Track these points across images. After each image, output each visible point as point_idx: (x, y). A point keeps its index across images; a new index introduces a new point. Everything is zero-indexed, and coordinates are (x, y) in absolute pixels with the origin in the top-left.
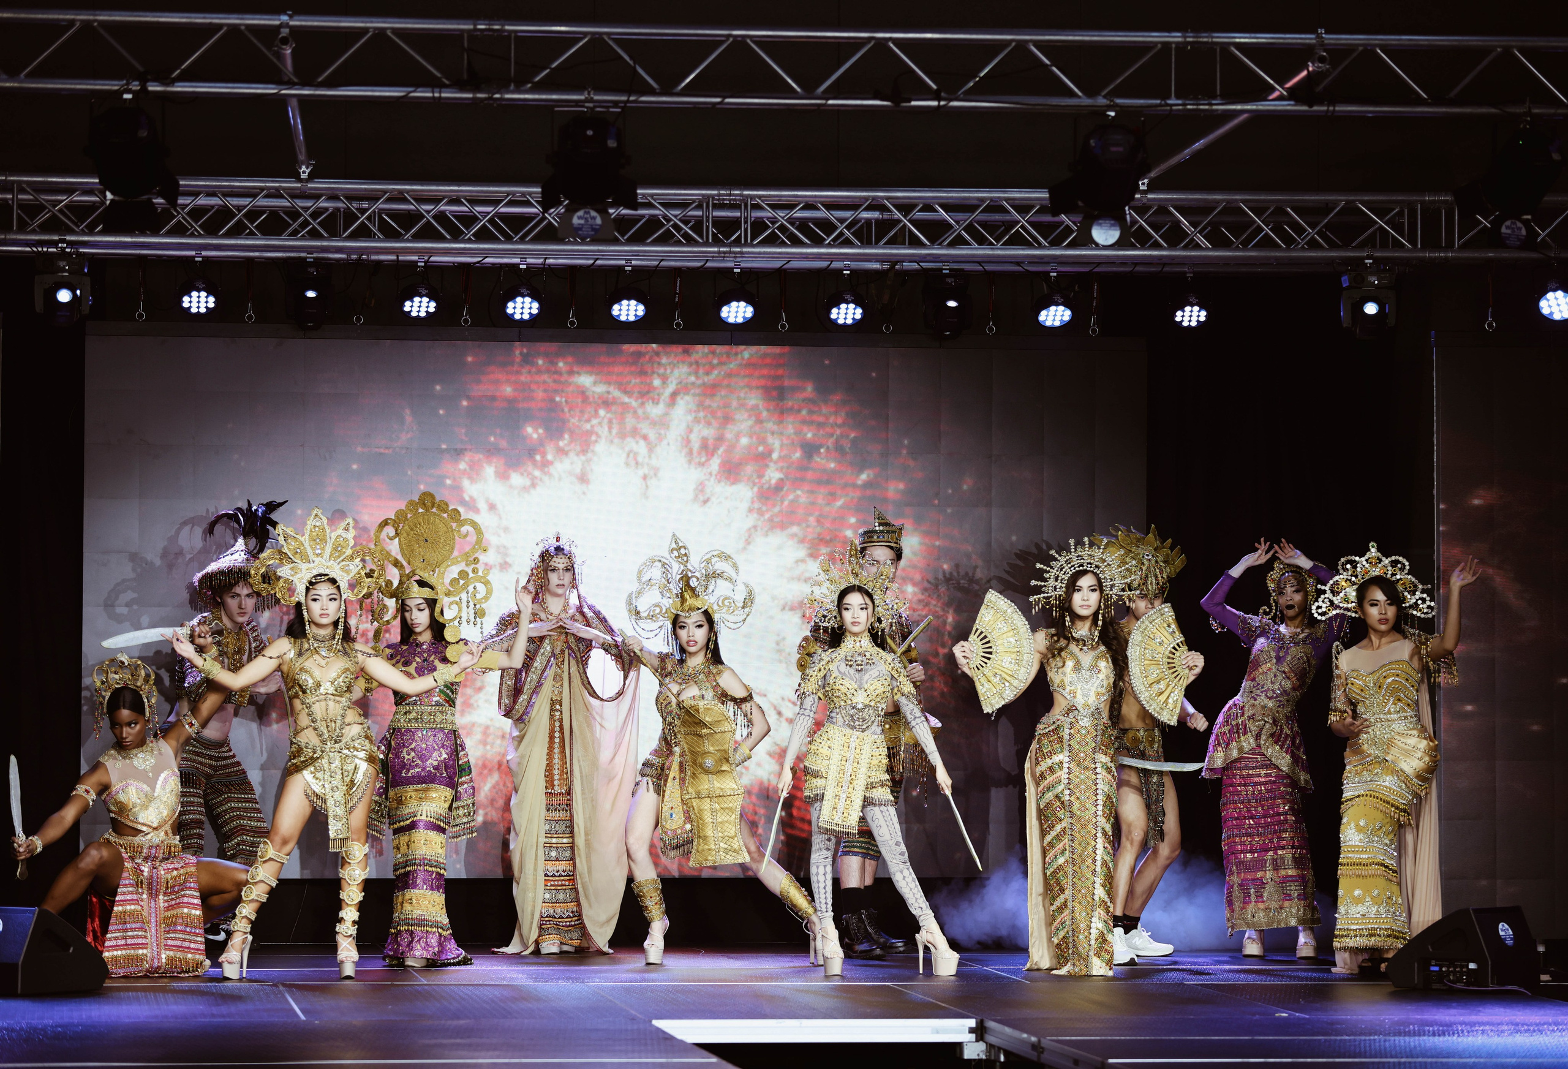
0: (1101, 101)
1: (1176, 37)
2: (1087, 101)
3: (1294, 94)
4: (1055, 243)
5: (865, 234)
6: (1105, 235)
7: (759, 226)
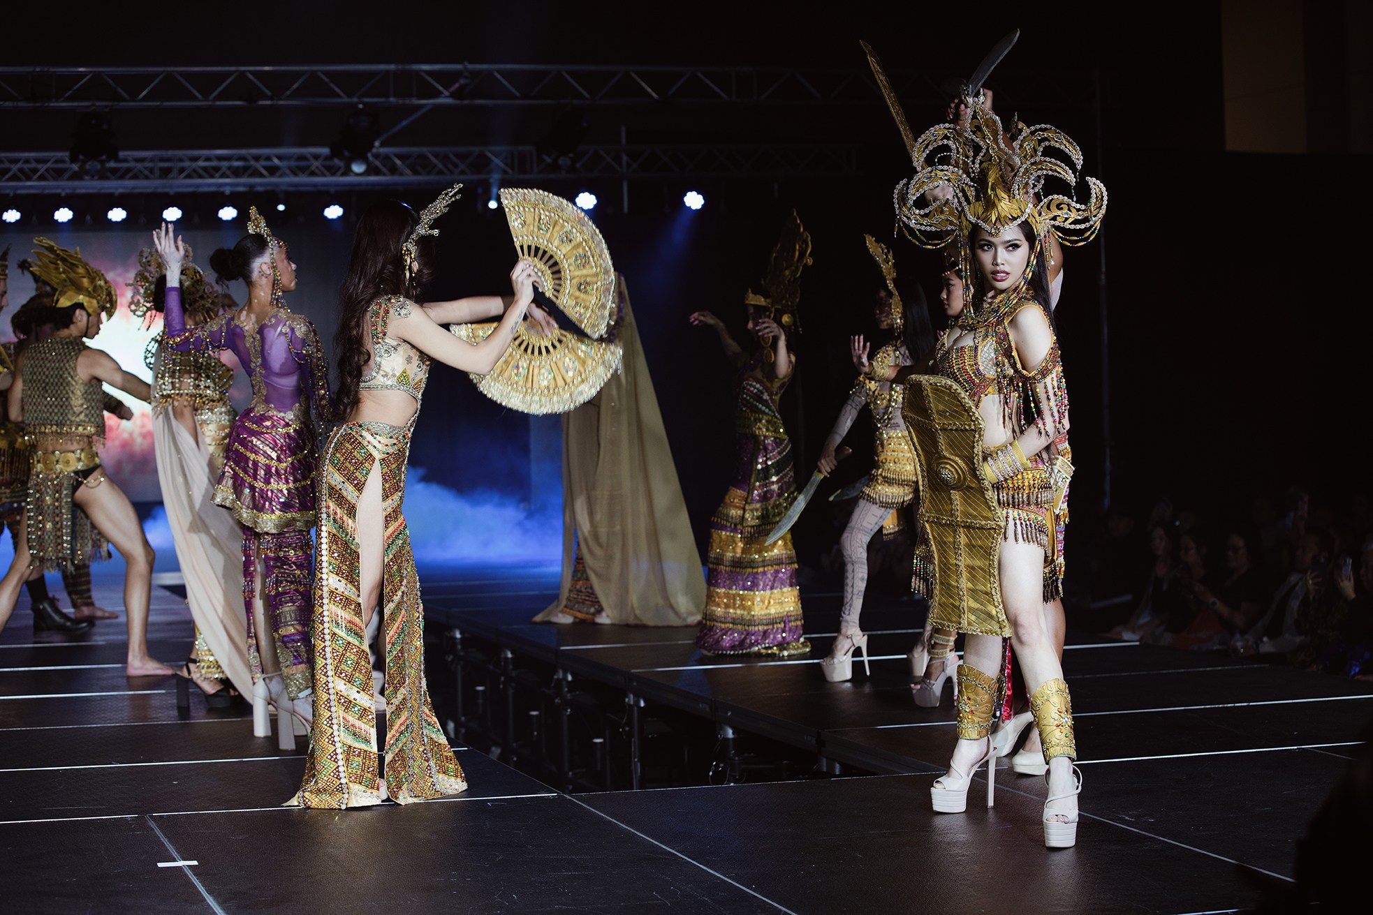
0: (355, 100)
1: (392, 67)
2: (346, 100)
3: (453, 95)
4: (333, 174)
5: (237, 172)
6: (358, 168)
7: (182, 170)
